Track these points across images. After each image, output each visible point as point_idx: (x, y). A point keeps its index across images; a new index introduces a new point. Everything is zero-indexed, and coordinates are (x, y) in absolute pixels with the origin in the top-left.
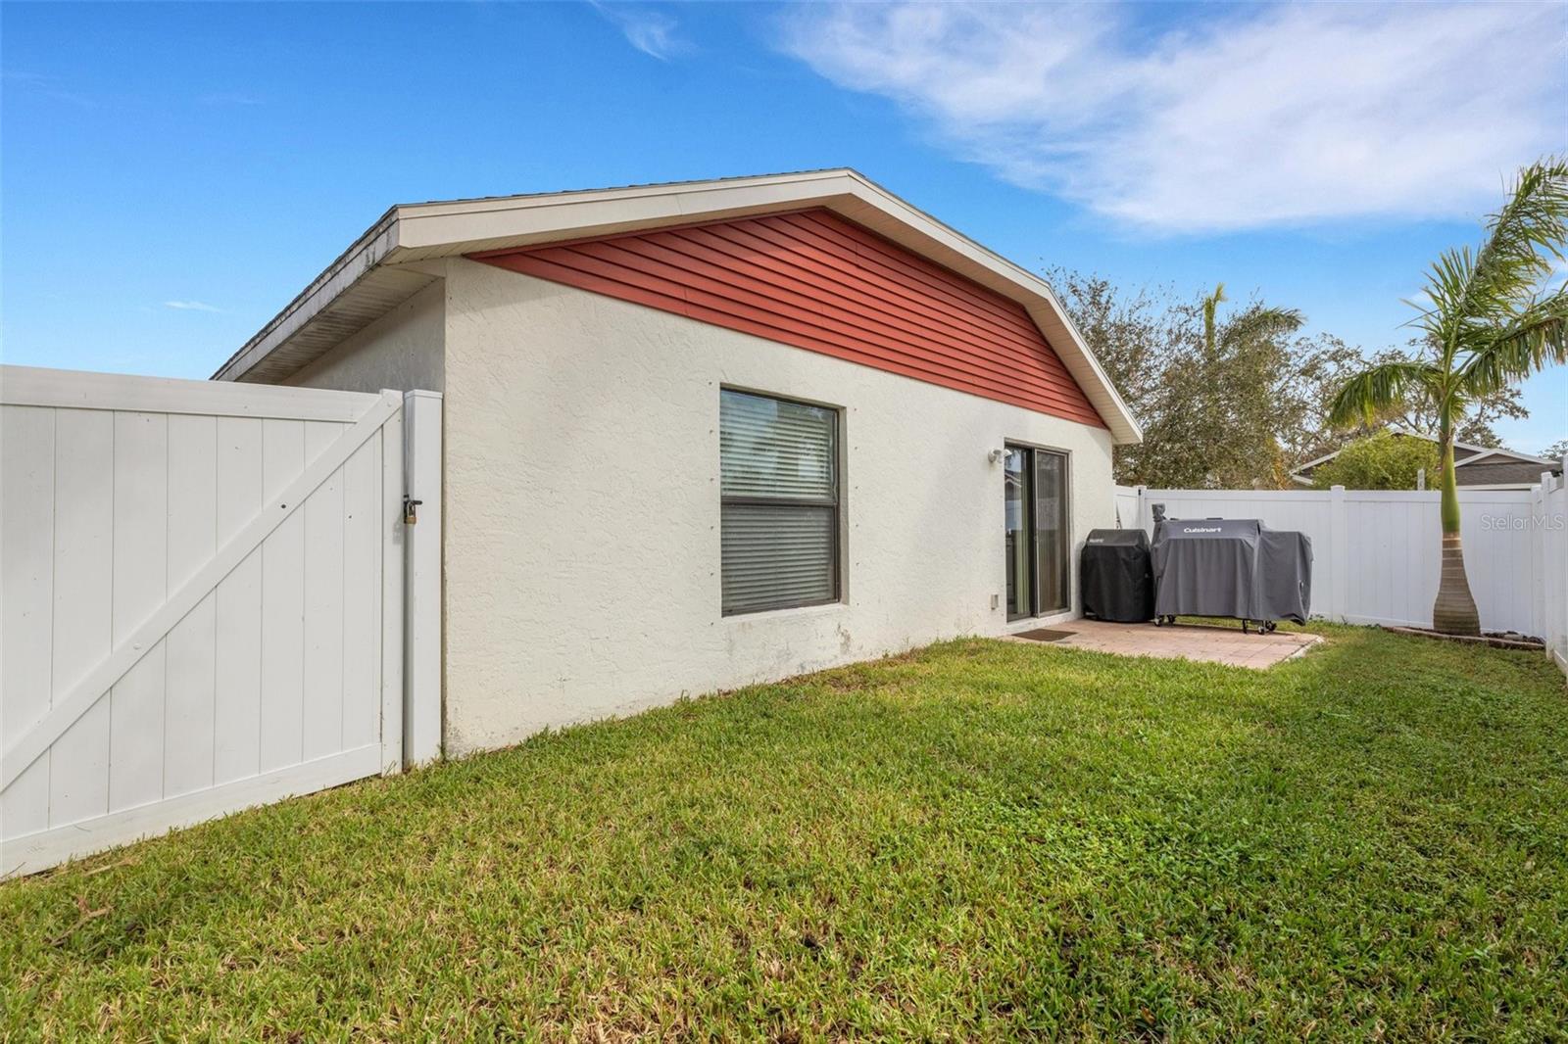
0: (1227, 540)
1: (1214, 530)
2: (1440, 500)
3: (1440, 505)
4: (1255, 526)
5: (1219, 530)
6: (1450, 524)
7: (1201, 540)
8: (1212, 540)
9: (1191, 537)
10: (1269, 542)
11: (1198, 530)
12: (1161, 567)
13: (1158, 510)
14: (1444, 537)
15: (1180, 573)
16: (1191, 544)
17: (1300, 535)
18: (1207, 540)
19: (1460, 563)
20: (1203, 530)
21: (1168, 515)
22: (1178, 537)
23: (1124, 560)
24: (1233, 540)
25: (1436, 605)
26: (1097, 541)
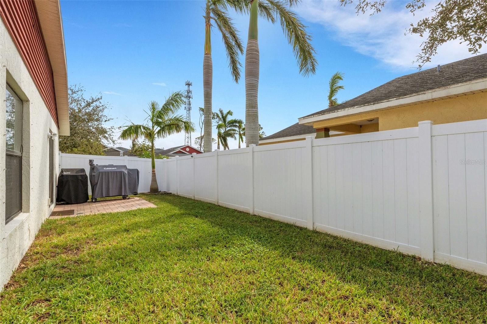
0: (119, 171)
1: (114, 169)
2: (151, 161)
3: (151, 162)
4: (125, 167)
5: (116, 168)
6: (153, 167)
7: (111, 172)
8: (114, 172)
9: (107, 171)
10: (130, 172)
11: (109, 169)
12: (96, 181)
13: (91, 162)
14: (152, 170)
15: (104, 183)
16: (108, 173)
17: (137, 170)
18: (113, 172)
19: (155, 176)
20: (110, 169)
21: (95, 163)
22: (103, 171)
23: (81, 180)
24: (121, 171)
25: (151, 186)
26: (67, 173)
